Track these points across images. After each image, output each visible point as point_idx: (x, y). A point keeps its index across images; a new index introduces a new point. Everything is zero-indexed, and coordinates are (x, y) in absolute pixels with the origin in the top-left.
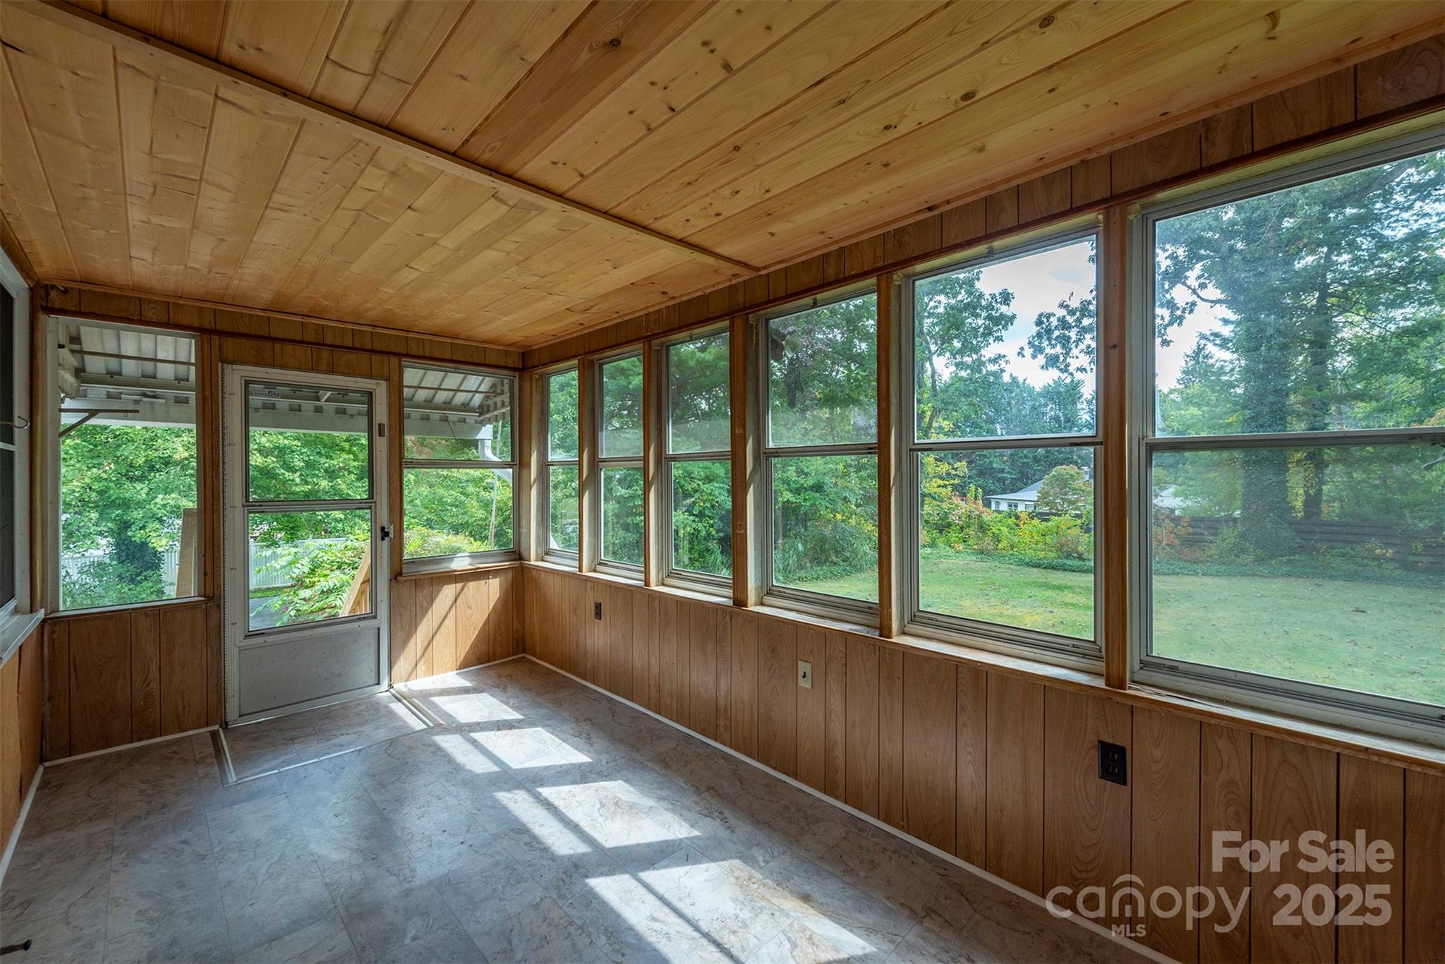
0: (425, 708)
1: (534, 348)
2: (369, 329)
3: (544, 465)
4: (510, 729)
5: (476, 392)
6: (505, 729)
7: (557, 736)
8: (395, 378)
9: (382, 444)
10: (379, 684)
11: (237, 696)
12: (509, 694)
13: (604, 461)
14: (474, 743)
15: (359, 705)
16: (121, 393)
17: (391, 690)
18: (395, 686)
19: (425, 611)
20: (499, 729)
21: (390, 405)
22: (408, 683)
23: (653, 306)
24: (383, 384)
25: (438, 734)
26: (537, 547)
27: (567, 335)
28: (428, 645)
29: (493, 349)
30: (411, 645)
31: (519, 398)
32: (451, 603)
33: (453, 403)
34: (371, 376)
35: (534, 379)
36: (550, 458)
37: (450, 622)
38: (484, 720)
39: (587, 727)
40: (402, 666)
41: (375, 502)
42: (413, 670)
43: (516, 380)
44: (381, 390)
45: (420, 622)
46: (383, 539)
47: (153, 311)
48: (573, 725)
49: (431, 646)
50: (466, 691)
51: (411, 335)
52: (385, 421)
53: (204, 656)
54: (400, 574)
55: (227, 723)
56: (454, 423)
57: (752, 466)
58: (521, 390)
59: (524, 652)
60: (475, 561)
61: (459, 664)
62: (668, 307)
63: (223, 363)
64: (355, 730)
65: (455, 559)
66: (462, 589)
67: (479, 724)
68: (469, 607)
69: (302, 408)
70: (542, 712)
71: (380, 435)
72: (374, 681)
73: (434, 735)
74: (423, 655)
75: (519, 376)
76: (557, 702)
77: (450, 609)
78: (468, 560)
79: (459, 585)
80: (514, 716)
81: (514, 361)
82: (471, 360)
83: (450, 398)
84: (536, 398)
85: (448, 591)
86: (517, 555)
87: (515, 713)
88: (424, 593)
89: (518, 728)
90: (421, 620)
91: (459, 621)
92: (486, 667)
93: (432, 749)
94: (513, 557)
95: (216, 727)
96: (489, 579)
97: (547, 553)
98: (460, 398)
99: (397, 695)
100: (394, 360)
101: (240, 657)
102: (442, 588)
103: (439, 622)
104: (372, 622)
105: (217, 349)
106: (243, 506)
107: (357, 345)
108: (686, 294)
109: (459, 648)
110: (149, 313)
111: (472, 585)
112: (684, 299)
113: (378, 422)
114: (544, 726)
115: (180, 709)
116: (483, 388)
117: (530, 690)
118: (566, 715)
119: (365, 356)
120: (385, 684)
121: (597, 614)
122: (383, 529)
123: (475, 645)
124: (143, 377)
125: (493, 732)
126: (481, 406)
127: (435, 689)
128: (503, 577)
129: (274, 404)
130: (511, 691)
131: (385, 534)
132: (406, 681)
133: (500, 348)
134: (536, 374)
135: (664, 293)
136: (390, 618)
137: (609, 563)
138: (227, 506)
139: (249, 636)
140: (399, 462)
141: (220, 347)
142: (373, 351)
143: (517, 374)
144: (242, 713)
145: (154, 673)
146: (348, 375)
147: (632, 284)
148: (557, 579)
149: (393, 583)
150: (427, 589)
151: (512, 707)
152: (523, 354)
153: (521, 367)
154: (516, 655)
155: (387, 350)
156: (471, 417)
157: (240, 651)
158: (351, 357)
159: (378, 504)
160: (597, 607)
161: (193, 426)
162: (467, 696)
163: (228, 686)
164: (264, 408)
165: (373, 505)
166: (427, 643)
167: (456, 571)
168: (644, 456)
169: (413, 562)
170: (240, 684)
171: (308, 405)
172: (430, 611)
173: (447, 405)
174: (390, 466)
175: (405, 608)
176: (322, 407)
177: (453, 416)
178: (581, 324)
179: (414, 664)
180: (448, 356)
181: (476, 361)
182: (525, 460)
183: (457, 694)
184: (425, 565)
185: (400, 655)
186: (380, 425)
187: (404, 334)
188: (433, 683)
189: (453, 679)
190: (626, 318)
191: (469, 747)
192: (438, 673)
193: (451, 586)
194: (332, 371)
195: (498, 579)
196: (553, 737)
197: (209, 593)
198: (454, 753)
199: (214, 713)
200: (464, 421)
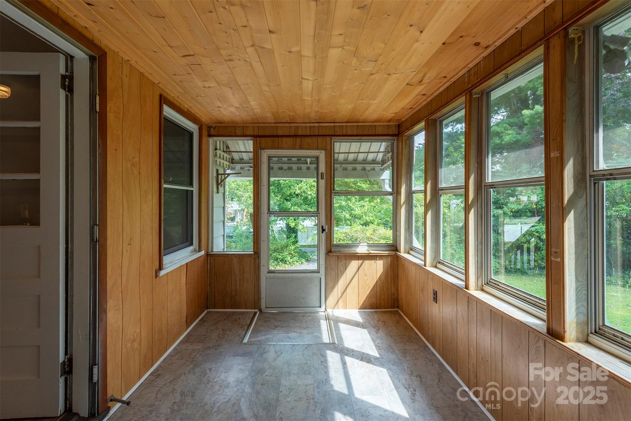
0: (333, 328)
1: (403, 120)
2: (317, 125)
3: (410, 194)
4: (368, 362)
5: (379, 152)
6: (365, 362)
7: (393, 382)
8: (328, 148)
9: (322, 182)
10: (320, 307)
11: (264, 298)
12: (378, 335)
13: (442, 189)
14: (344, 363)
15: (310, 316)
16: (244, 167)
17: (326, 312)
18: (328, 310)
19: (342, 273)
20: (362, 360)
21: (326, 163)
22: (334, 310)
23: (472, 61)
24: (323, 152)
25: (330, 350)
26: (405, 244)
27: (418, 106)
28: (344, 292)
29: (380, 125)
30: (335, 290)
31: (397, 153)
32: (356, 271)
33: (367, 160)
34: (318, 149)
35: (404, 141)
36: (414, 189)
37: (355, 281)
38: (357, 349)
39: (416, 382)
40: (332, 299)
41: (319, 213)
42: (336, 304)
43: (395, 142)
44: (322, 155)
45: (340, 279)
46: (323, 233)
47: (239, 131)
48: (407, 377)
49: (345, 293)
50: (357, 324)
51: (336, 124)
52: (324, 171)
53: (254, 279)
54: (330, 252)
55: (261, 310)
56: (369, 171)
57: (572, 191)
58: (397, 147)
59: (398, 307)
60: (370, 249)
61: (360, 306)
62: (485, 58)
63: (261, 149)
64: (300, 331)
65: (360, 246)
66: (362, 264)
67: (353, 351)
68: (365, 275)
69: (302, 168)
70: (392, 356)
71: (321, 179)
72: (318, 305)
73: (328, 349)
74: (341, 297)
75: (397, 139)
76: (404, 353)
77: (355, 274)
78: (367, 248)
79: (360, 262)
80: (374, 352)
81: (394, 131)
82: (368, 133)
83: (365, 157)
84: (405, 151)
85: (354, 264)
86: (394, 247)
87: (376, 351)
88: (342, 263)
89: (373, 364)
90: (341, 277)
91: (360, 281)
92: (375, 312)
93: (323, 359)
94: (392, 248)
95: (257, 310)
96: (377, 260)
97: (411, 249)
98: (371, 157)
99: (326, 316)
100: (328, 139)
101: (266, 281)
102: (351, 262)
103: (350, 280)
104: (318, 274)
105: (259, 143)
106: (267, 213)
107: (312, 134)
108: (499, 38)
109: (360, 297)
110: (239, 133)
111: (367, 262)
112: (498, 43)
113: (321, 172)
114: (389, 369)
115: (246, 299)
116: (382, 149)
117: (392, 336)
118: (406, 365)
119: (315, 139)
120: (323, 309)
121: (434, 298)
122: (322, 227)
123: (370, 296)
124: (250, 159)
125: (357, 360)
126: (382, 161)
127: (344, 318)
128: (385, 260)
129: (292, 167)
130: (381, 333)
131: (323, 230)
132: (333, 309)
133: (384, 124)
134: (405, 136)
135: (477, 44)
136: (326, 274)
137: (445, 263)
138: (262, 213)
139: (269, 272)
140: (330, 192)
141: (260, 143)
142: (318, 136)
143: (395, 138)
144: (267, 307)
145: (238, 283)
146: (308, 149)
147: (444, 44)
148: (413, 267)
149: (327, 256)
150: (344, 262)
151: (376, 346)
152: (399, 125)
153: (397, 134)
154: (393, 308)
155: (325, 134)
156: (378, 167)
157: (266, 278)
158: (309, 140)
159: (320, 214)
160: (434, 294)
161: (252, 179)
162: (357, 328)
163: (262, 293)
164: (288, 169)
165: (318, 214)
166: (343, 290)
167: (358, 253)
168: (465, 185)
169: (338, 246)
170: (266, 294)
171: (304, 166)
172: (345, 274)
173: (365, 161)
174: (326, 195)
175: (333, 270)
176: (309, 167)
177: (368, 167)
178: (424, 95)
179: (337, 300)
180: (355, 133)
181: (370, 134)
182: (399, 190)
183: (352, 325)
184: (344, 248)
185: (330, 294)
186: (321, 173)
187: (332, 124)
188: (345, 314)
189: (355, 315)
190: (453, 80)
191: (340, 366)
192: (349, 309)
193: (356, 261)
194: (301, 148)
195: (382, 261)
196: (390, 381)
197: (255, 251)
198: (331, 367)
199: (256, 304)
200: (374, 169)
